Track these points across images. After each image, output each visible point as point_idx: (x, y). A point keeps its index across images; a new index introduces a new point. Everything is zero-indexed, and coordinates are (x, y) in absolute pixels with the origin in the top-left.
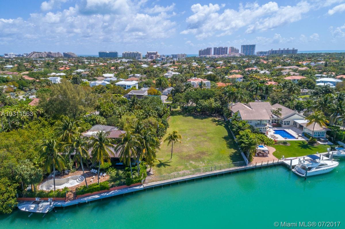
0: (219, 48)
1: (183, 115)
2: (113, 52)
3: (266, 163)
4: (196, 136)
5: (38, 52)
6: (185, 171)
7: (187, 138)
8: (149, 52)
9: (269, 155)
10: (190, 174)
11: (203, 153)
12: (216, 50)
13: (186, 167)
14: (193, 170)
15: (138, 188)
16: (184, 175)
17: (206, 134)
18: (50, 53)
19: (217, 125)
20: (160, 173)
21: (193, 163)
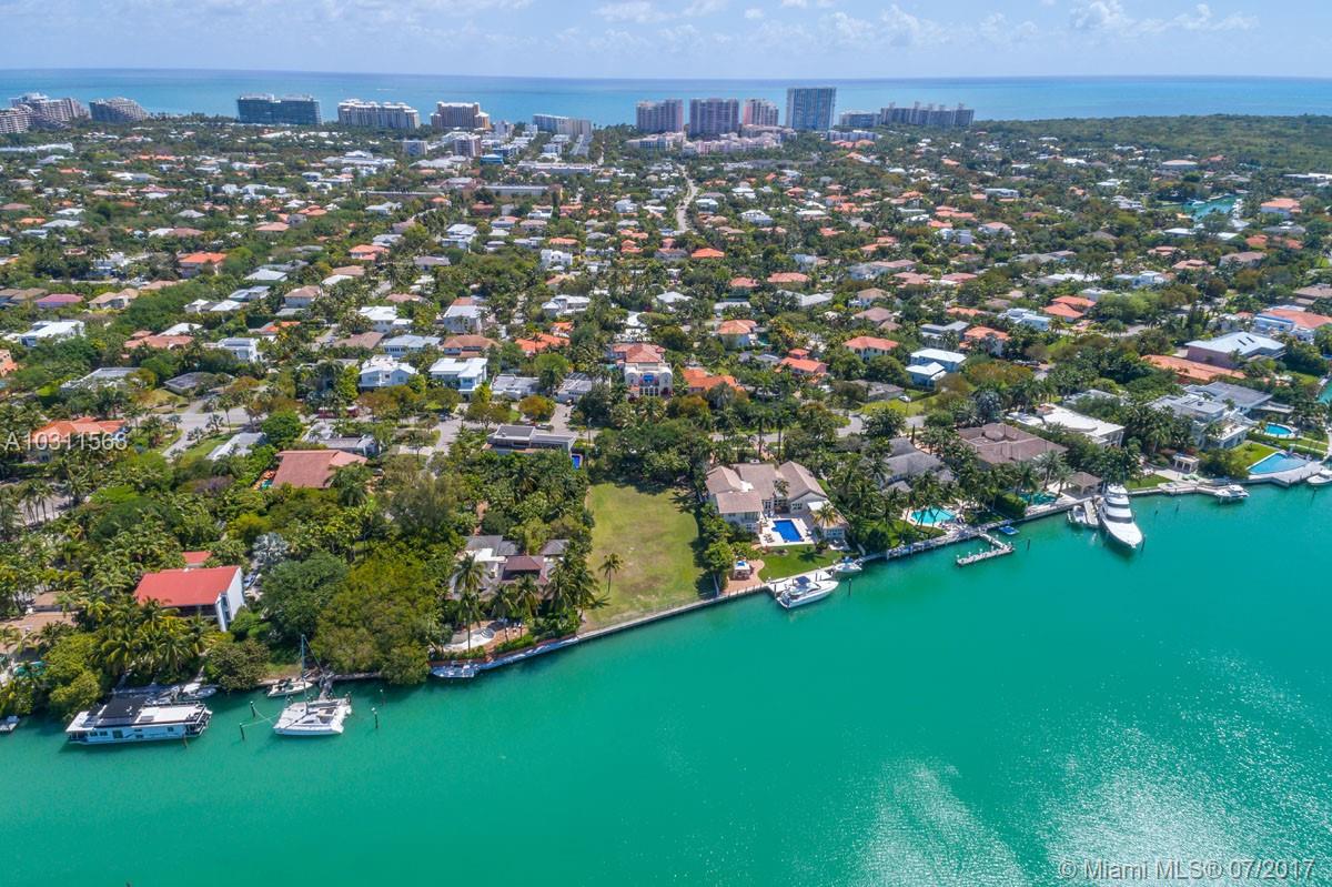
0: (710, 104)
1: (615, 481)
3: (743, 591)
4: (645, 540)
6: (631, 613)
7: (628, 548)
8: (444, 105)
9: (751, 576)
10: (639, 617)
11: (656, 579)
12: (699, 107)
13: (632, 606)
14: (642, 609)
15: (571, 641)
16: (630, 618)
17: (662, 535)
19: (681, 511)
20: (596, 618)
21: (642, 597)
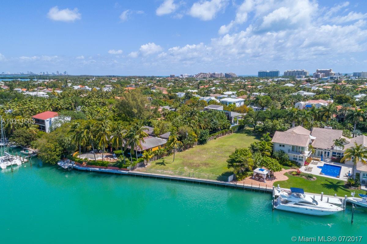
2: (274, 71)
5: (204, 73)
11: (207, 164)
18: (214, 74)
